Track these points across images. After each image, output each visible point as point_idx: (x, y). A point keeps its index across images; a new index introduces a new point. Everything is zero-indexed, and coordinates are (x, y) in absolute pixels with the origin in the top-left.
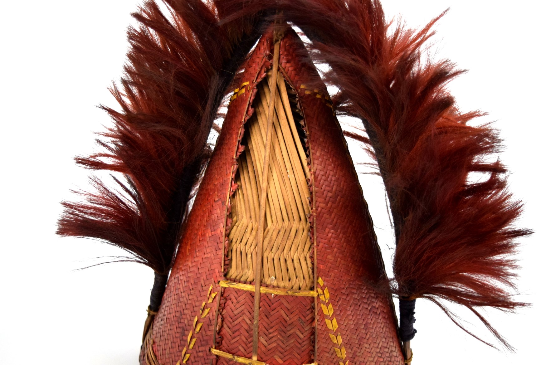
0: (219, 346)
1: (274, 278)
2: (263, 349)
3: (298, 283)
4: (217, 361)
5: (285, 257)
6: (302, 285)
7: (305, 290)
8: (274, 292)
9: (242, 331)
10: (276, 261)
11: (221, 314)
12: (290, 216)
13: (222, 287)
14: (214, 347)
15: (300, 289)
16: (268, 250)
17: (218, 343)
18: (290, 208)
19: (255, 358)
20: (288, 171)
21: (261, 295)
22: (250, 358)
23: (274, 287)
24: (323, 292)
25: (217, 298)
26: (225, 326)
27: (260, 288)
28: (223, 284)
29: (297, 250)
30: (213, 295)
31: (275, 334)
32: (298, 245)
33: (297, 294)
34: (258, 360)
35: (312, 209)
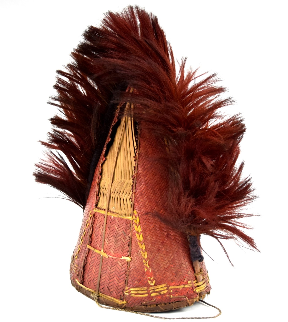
0: (90, 244)
1: (114, 208)
2: (107, 246)
3: (125, 212)
4: (89, 252)
5: (120, 197)
6: (127, 213)
7: (128, 215)
8: (113, 215)
9: (99, 236)
10: (116, 199)
11: (92, 226)
12: (125, 175)
13: (94, 212)
14: (88, 244)
15: (125, 215)
16: (113, 193)
17: (90, 242)
18: (126, 172)
19: (102, 251)
20: (128, 152)
21: (108, 217)
22: (100, 250)
23: (113, 212)
24: (136, 218)
25: (92, 217)
26: (94, 233)
27: (107, 212)
28: (95, 211)
29: (126, 194)
30: (91, 216)
31: (112, 238)
32: (127, 191)
33: (123, 217)
34: (104, 252)
35: (135, 173)
